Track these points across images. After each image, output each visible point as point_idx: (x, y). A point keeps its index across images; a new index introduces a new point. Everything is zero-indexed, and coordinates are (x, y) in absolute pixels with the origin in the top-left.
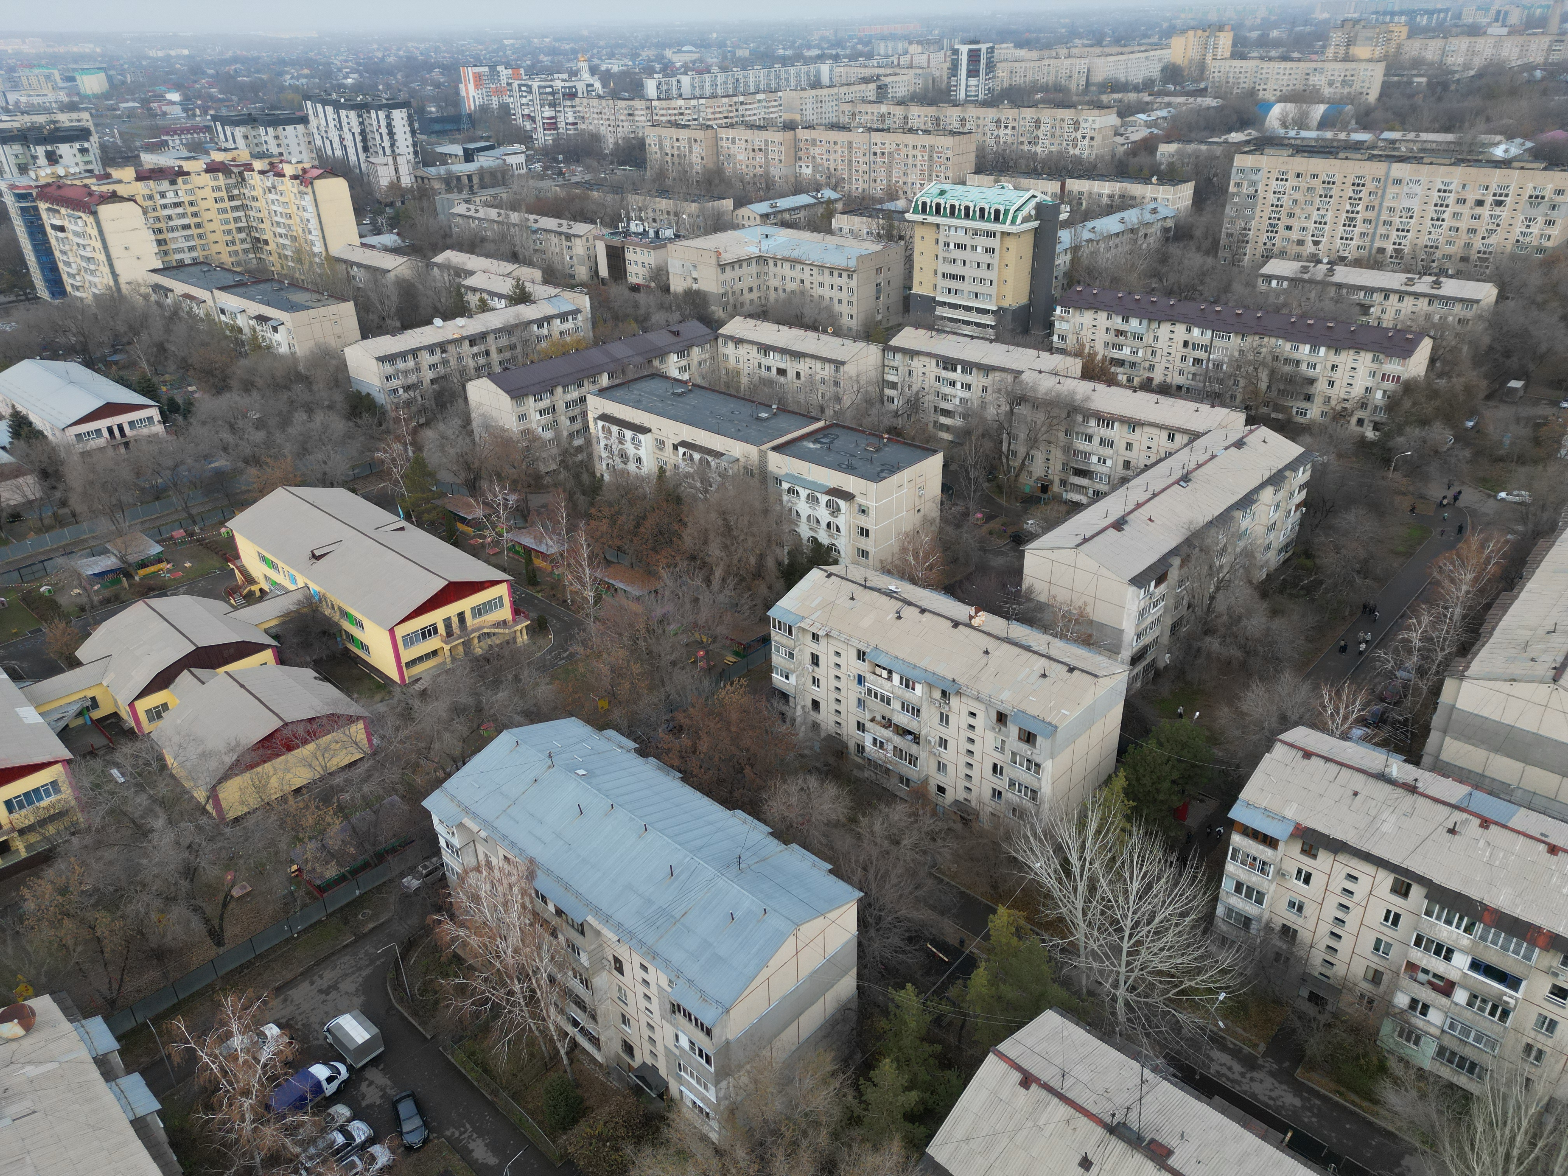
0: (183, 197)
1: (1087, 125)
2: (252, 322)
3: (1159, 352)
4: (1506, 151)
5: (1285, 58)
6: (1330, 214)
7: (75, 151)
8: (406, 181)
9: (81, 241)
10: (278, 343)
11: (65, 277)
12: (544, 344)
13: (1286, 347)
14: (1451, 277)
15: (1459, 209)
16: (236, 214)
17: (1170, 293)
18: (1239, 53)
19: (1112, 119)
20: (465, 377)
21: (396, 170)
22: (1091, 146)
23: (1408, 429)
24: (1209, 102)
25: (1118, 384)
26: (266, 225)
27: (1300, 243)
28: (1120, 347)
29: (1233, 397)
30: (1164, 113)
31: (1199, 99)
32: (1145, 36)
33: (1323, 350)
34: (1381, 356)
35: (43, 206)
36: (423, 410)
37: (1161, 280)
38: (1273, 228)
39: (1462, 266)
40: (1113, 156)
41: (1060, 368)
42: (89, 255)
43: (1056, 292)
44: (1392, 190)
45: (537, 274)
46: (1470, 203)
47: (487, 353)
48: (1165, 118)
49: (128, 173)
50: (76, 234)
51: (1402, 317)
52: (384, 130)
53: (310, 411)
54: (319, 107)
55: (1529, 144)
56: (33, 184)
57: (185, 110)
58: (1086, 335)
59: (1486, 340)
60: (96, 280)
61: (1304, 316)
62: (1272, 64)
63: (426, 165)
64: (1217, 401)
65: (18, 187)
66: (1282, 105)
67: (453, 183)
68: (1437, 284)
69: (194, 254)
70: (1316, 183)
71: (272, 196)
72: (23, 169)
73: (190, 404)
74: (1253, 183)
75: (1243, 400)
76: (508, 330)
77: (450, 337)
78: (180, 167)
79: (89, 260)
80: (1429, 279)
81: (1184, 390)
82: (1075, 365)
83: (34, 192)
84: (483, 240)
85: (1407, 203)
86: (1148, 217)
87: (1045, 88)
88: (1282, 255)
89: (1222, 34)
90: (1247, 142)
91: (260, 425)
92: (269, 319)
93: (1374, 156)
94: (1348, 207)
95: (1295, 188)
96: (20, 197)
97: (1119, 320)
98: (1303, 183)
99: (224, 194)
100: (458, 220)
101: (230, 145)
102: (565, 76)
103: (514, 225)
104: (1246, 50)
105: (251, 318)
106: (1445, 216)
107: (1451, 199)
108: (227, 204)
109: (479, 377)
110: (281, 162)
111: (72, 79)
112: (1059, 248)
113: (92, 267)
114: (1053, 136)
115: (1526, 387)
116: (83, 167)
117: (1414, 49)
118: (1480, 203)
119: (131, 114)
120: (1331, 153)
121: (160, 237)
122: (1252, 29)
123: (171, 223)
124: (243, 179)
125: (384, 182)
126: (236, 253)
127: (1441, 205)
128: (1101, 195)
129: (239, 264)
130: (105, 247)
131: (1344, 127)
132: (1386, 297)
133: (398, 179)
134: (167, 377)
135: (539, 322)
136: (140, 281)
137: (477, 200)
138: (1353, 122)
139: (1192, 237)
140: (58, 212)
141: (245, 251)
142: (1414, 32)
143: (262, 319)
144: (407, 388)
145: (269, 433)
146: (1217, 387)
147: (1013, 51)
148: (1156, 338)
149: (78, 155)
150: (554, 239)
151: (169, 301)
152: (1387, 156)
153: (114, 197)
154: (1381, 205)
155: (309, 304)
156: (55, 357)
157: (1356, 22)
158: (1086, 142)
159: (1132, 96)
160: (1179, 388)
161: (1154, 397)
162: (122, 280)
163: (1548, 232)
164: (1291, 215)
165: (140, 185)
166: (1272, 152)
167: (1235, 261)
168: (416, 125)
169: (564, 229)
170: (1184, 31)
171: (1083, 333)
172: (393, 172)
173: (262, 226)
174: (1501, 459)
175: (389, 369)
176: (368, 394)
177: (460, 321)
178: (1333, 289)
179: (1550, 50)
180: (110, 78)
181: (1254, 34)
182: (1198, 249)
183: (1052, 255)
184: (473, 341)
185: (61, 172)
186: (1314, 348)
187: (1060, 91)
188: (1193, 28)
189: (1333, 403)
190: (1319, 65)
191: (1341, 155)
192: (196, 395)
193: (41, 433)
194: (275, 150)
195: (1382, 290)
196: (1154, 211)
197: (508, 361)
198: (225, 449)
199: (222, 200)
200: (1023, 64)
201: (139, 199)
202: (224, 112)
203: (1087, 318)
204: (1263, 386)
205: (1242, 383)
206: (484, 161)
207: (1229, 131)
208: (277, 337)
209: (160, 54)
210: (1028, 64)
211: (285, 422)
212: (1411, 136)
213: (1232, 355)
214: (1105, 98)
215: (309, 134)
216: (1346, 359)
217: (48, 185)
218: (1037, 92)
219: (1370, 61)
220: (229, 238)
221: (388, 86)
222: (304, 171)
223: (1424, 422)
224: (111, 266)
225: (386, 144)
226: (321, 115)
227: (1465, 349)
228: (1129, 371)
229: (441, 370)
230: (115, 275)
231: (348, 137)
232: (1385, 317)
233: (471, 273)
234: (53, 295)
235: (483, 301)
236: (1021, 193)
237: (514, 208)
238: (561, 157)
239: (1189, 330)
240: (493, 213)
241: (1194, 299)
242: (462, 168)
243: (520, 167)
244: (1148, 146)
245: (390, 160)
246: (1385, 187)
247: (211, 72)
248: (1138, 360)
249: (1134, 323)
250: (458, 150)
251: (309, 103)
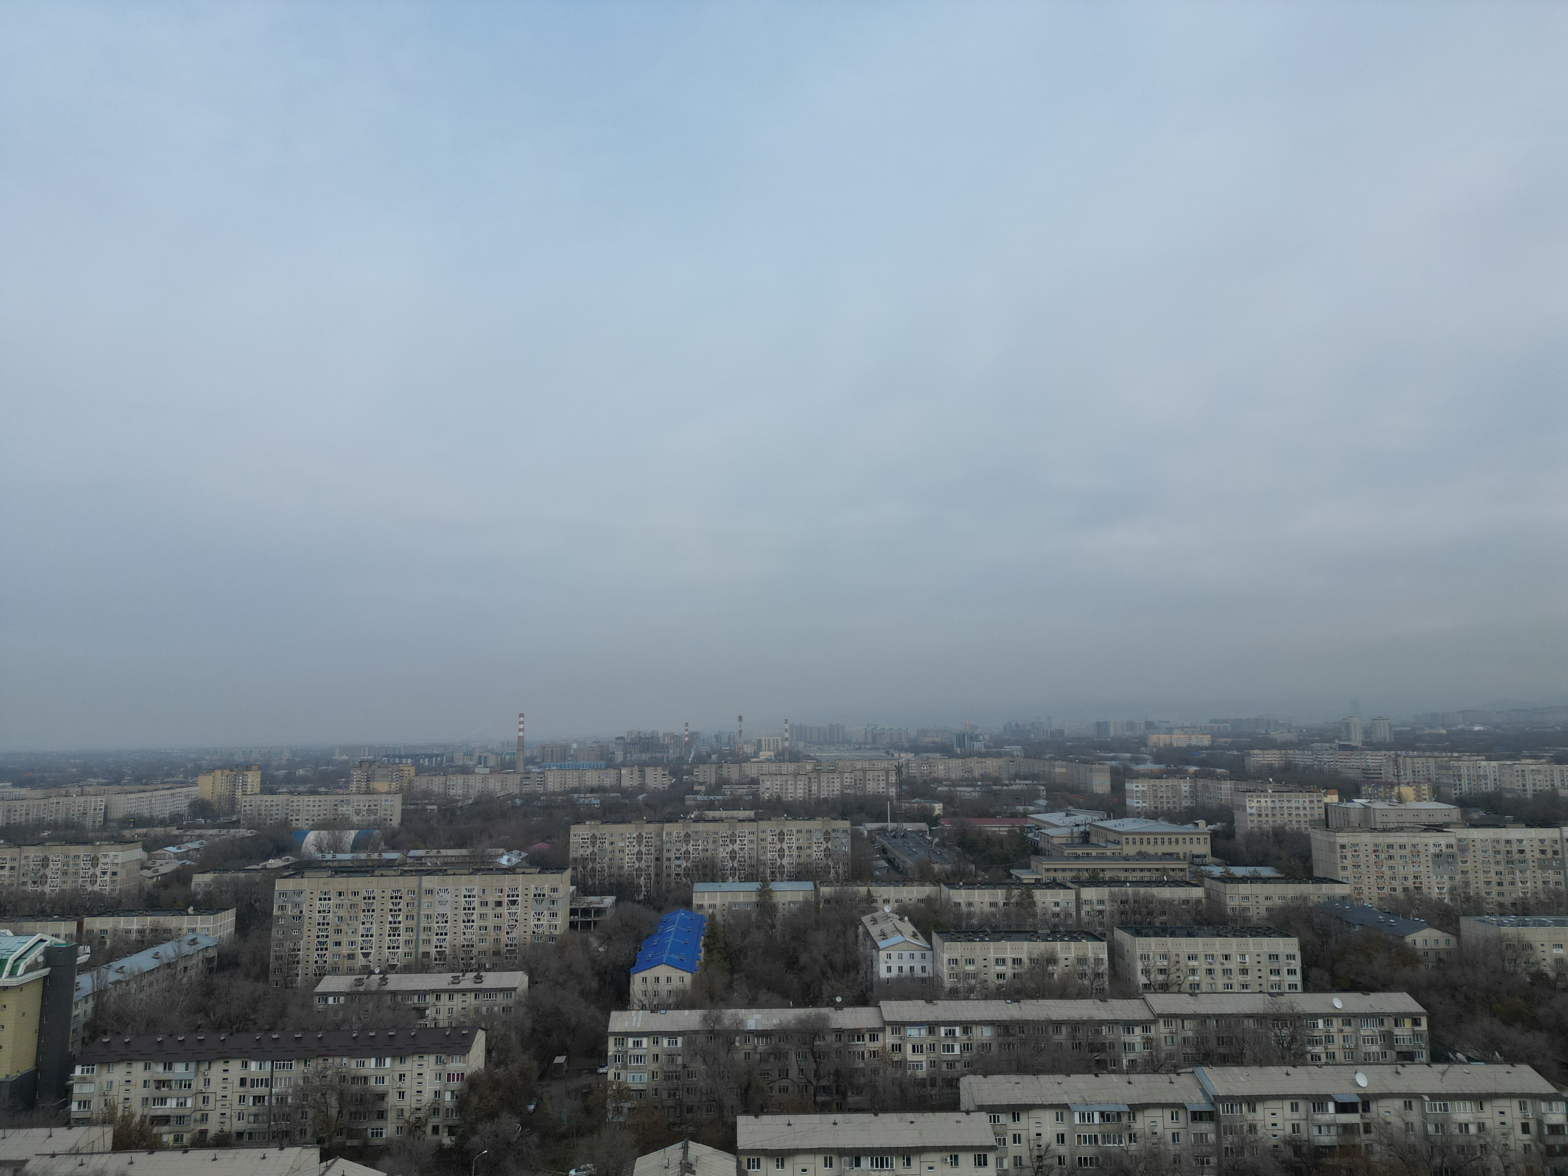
1: (107, 860)
3: (212, 1098)
4: (509, 860)
5: (313, 792)
6: (374, 926)
13: (351, 1064)
14: (489, 970)
15: (484, 910)
17: (219, 1027)
18: (269, 787)
19: (137, 853)
22: (113, 882)
23: (480, 1127)
24: (243, 832)
25: (163, 1147)
27: (351, 956)
28: (163, 1101)
29: (303, 1132)
30: (196, 845)
31: (232, 831)
32: (169, 775)
33: (388, 1061)
34: (444, 1057)
37: (207, 1015)
38: (322, 946)
39: (495, 959)
40: (141, 890)
41: (82, 1144)
43: (74, 1049)
44: (426, 900)
46: (491, 904)
48: (198, 850)
51: (455, 1015)
55: (524, 854)
58: (118, 1095)
59: (528, 1024)
61: (364, 1029)
62: (301, 798)
64: (286, 1141)
66: (316, 832)
68: (479, 979)
70: (356, 899)
74: (297, 905)
75: (315, 1133)
80: (471, 975)
81: (246, 1137)
82: (104, 1135)
85: (441, 910)
86: (186, 949)
87: (54, 826)
88: (335, 970)
89: (250, 773)
90: (286, 867)
93: (405, 871)
94: (390, 919)
95: (339, 906)
97: (160, 1068)
98: (346, 901)
104: (276, 786)
106: (474, 917)
107: (476, 902)
112: (77, 996)
114: (65, 873)
115: (568, 1060)
117: (422, 783)
118: (499, 904)
120: (367, 872)
122: (279, 768)
127: (469, 908)
128: (129, 931)
131: (375, 849)
132: (438, 998)
138: (383, 844)
139: (238, 965)
142: (420, 771)
146: (283, 1125)
147: (11, 790)
148: (207, 1082)
152: (416, 871)
154: (419, 914)
157: (372, 763)
158: (107, 878)
159: (159, 831)
160: (240, 1135)
161: (209, 1153)
163: (554, 923)
164: (338, 931)
166: (312, 874)
167: (288, 984)
170: (210, 770)
171: (114, 1092)
174: (564, 1136)
178: (389, 997)
179: (522, 784)
181: (282, 773)
182: (247, 976)
183: (69, 1004)
186: (380, 1062)
187: (73, 827)
188: (220, 768)
189: (406, 1115)
190: (345, 797)
191: (377, 873)
195: (433, 991)
196: (194, 942)
200: (25, 803)
203: (118, 1073)
204: (334, 1112)
205: (311, 1113)
207: (267, 858)
210: (31, 803)
212: (434, 852)
213: (296, 1085)
214: (127, 833)
216: (411, 1066)
218: (43, 831)
219: (389, 793)
223: (493, 1116)
227: (513, 1035)
228: (177, 1128)
232: (440, 1017)
236: (24, 939)
239: (245, 1065)
241: (247, 1030)
244: (182, 877)
246: (420, 898)
248: (187, 1112)
249: (179, 1069)
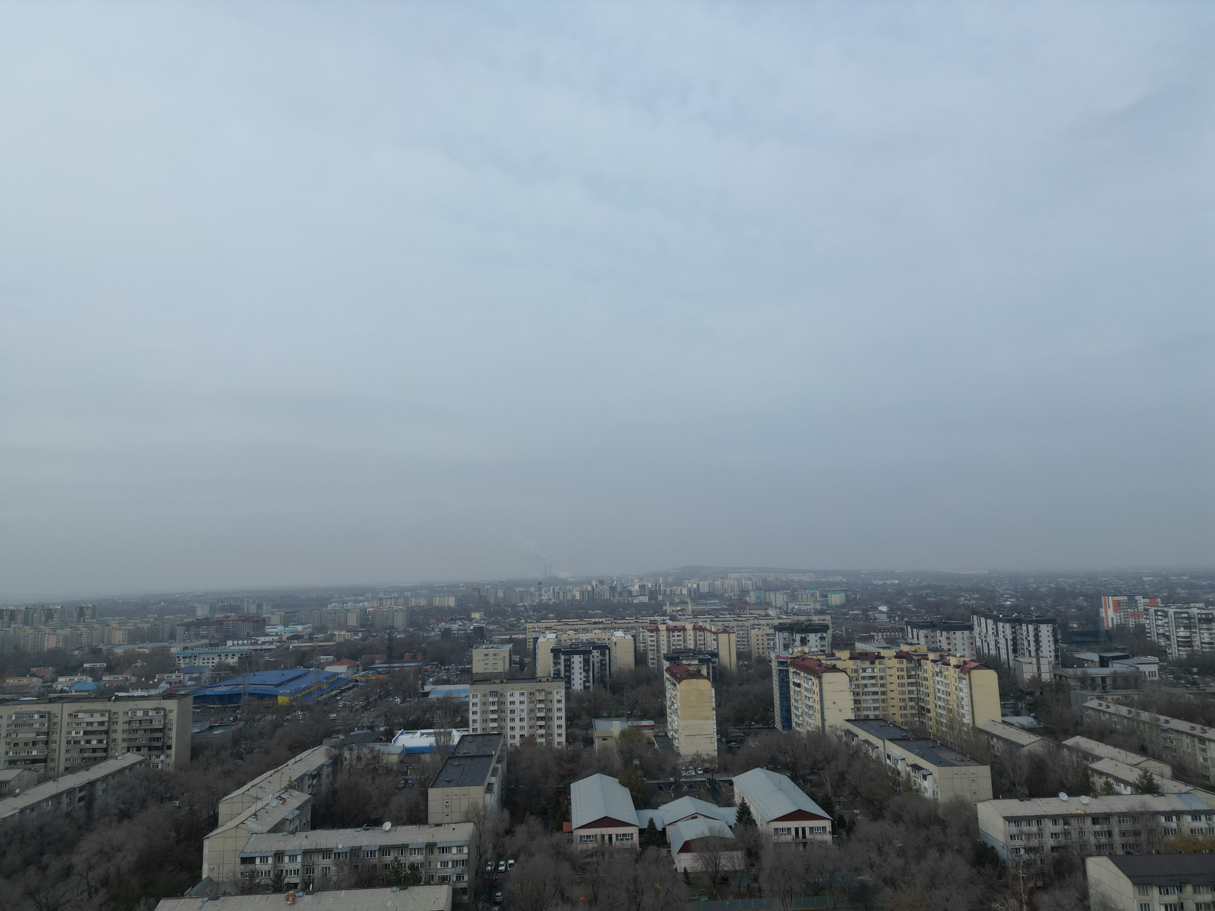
0: (877, 673)
2: (908, 769)
7: (817, 638)
8: (1046, 677)
9: (808, 695)
10: (925, 788)
11: (793, 716)
12: (1172, 838)
16: (911, 688)
20: (1085, 852)
21: (1039, 668)
26: (931, 699)
35: (791, 670)
36: (1041, 874)
42: (811, 704)
45: (1167, 770)
47: (1110, 834)
49: (845, 654)
50: (806, 689)
52: (1031, 638)
53: (942, 851)
54: (983, 620)
56: (789, 656)
57: (889, 617)
60: (811, 721)
63: (1064, 666)
65: (781, 657)
67: (1087, 682)
69: (877, 713)
71: (938, 678)
72: (786, 647)
73: (853, 823)
76: (1133, 816)
77: (1074, 812)
78: (879, 653)
79: (810, 707)
83: (789, 661)
84: (1112, 731)
91: (901, 853)
92: (922, 769)
96: (781, 663)
99: (904, 673)
100: (1092, 713)
101: (915, 641)
102: (1201, 605)
103: (1145, 723)
105: (908, 766)
108: (906, 681)
109: (1099, 855)
110: (949, 655)
111: (826, 596)
113: (811, 712)
116: (819, 648)
119: (855, 618)
121: (857, 698)
123: (866, 690)
124: (920, 665)
125: (1027, 676)
126: (906, 715)
129: (906, 724)
130: (822, 700)
133: (1040, 675)
134: (842, 799)
135: (1168, 815)
136: (838, 726)
137: (1109, 698)
140: (799, 674)
141: (913, 715)
143: (916, 767)
144: (1028, 850)
145: (907, 862)
149: (819, 641)
150: (1187, 740)
151: (854, 743)
153: (834, 669)
155: (954, 762)
156: (775, 770)
162: (827, 724)
165: (851, 662)
168: (1059, 637)
169: (1198, 732)
172: (1035, 670)
173: (927, 699)
175: (1014, 829)
176: (993, 848)
177: (1085, 799)
180: (847, 596)
184: (1096, 819)
185: (807, 650)
192: (858, 817)
193: (754, 821)
194: (945, 646)
197: (1132, 846)
198: (872, 866)
199: (903, 677)
201: (849, 671)
202: (914, 619)
206: (1117, 667)
208: (926, 784)
209: (880, 583)
211: (920, 856)
215: (973, 638)
217: (798, 657)
220: (903, 704)
221: (1039, 608)
222: (965, 663)
224: (822, 713)
225: (1033, 648)
226: (983, 625)
229: (1062, 839)
230: (823, 720)
231: (1002, 641)
233: (1099, 758)
234: (784, 727)
235: (1108, 785)
237: (1145, 707)
238: (1195, 670)
240: (1124, 710)
242: (1097, 671)
243: (1152, 674)
245: (1034, 661)
247: (910, 594)
250: (1095, 657)
251: (975, 617)
